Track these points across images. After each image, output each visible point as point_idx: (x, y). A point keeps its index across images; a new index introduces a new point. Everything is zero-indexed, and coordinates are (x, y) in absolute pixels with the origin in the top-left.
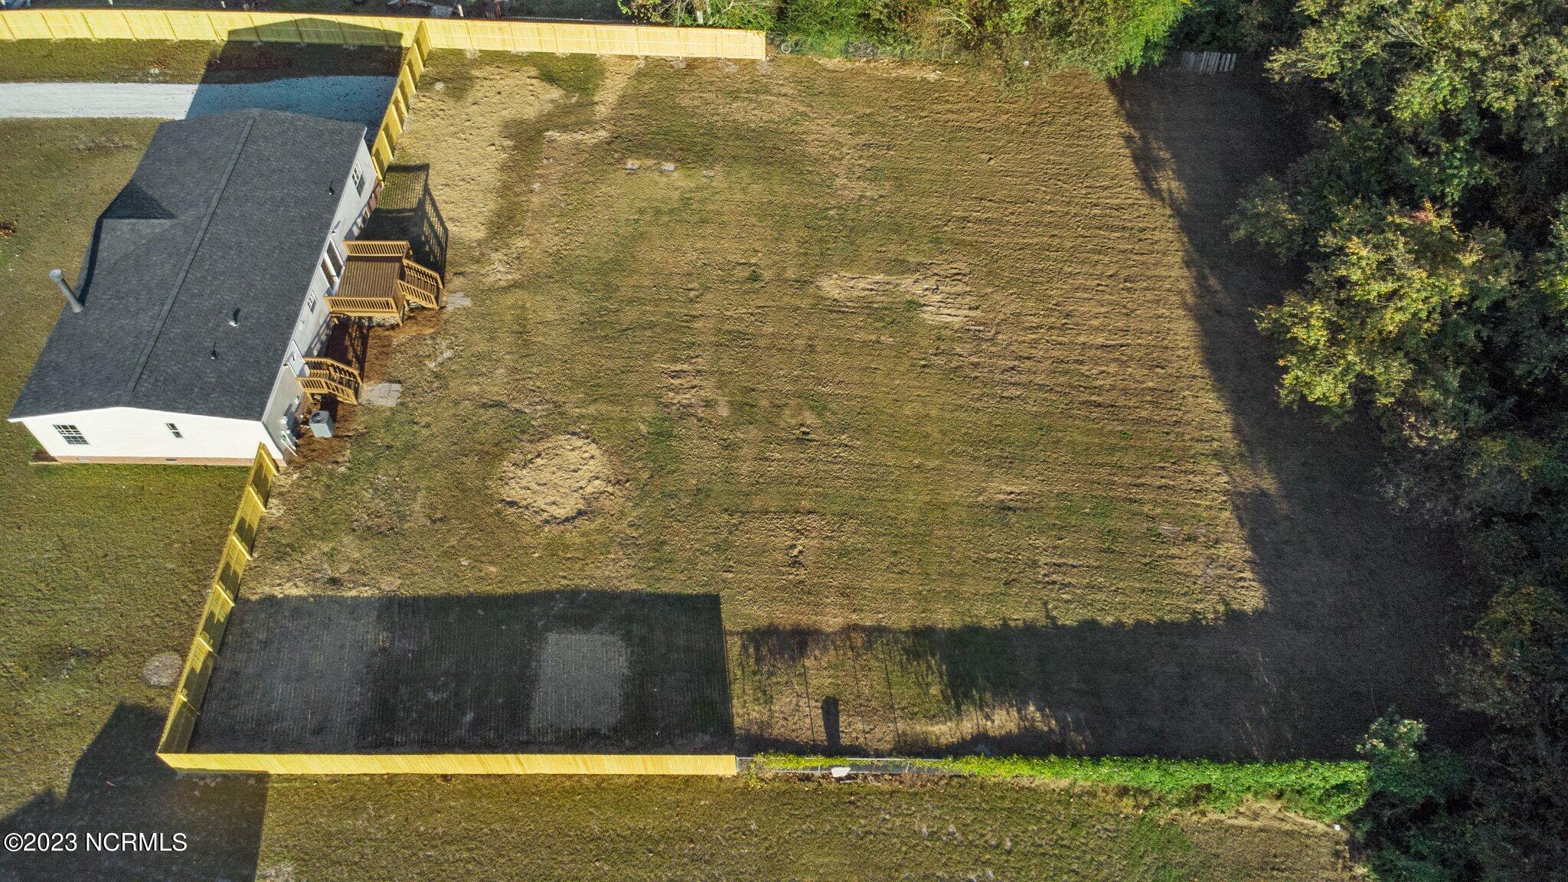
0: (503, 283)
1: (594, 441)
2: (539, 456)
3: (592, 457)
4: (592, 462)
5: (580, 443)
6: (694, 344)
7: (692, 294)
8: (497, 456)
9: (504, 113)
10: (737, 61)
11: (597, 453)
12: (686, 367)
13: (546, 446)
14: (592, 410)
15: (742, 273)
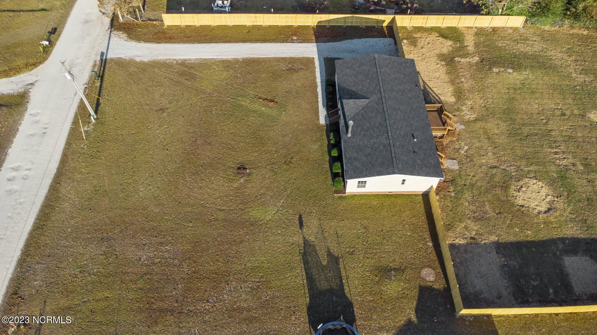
0: (471, 119)
1: (539, 181)
2: (522, 187)
3: (542, 187)
4: (543, 188)
5: (535, 181)
6: (555, 141)
7: (544, 121)
8: (507, 187)
9: (435, 51)
10: (511, 28)
11: (543, 185)
12: (557, 150)
13: (523, 183)
14: (531, 168)
15: (558, 113)
